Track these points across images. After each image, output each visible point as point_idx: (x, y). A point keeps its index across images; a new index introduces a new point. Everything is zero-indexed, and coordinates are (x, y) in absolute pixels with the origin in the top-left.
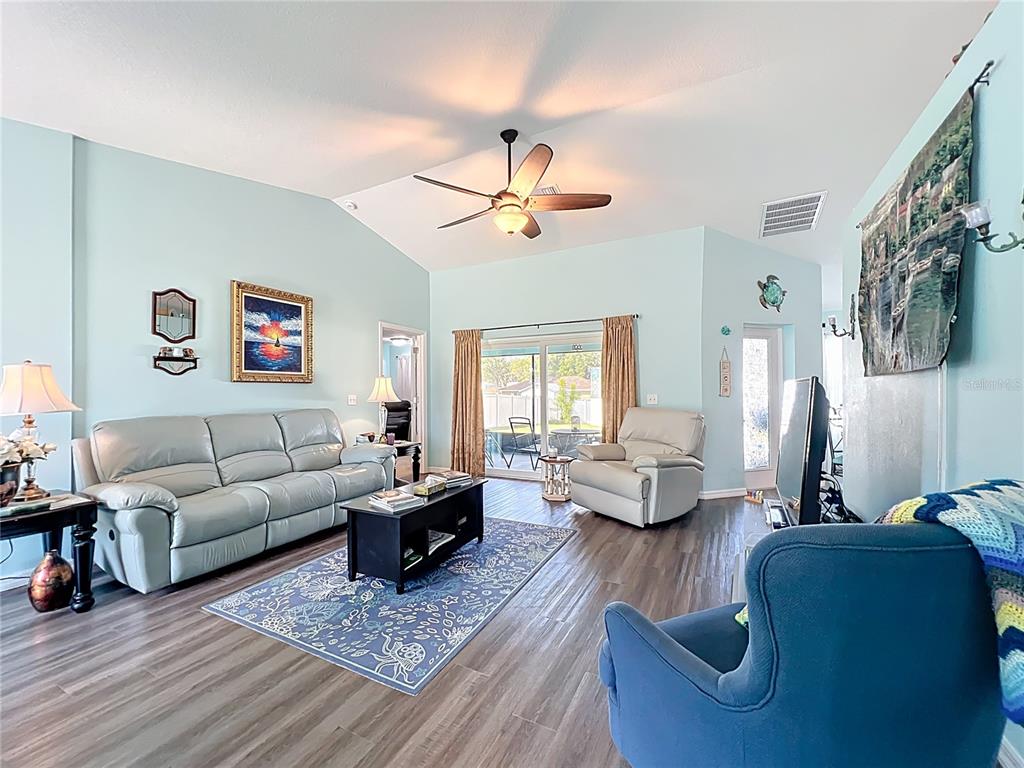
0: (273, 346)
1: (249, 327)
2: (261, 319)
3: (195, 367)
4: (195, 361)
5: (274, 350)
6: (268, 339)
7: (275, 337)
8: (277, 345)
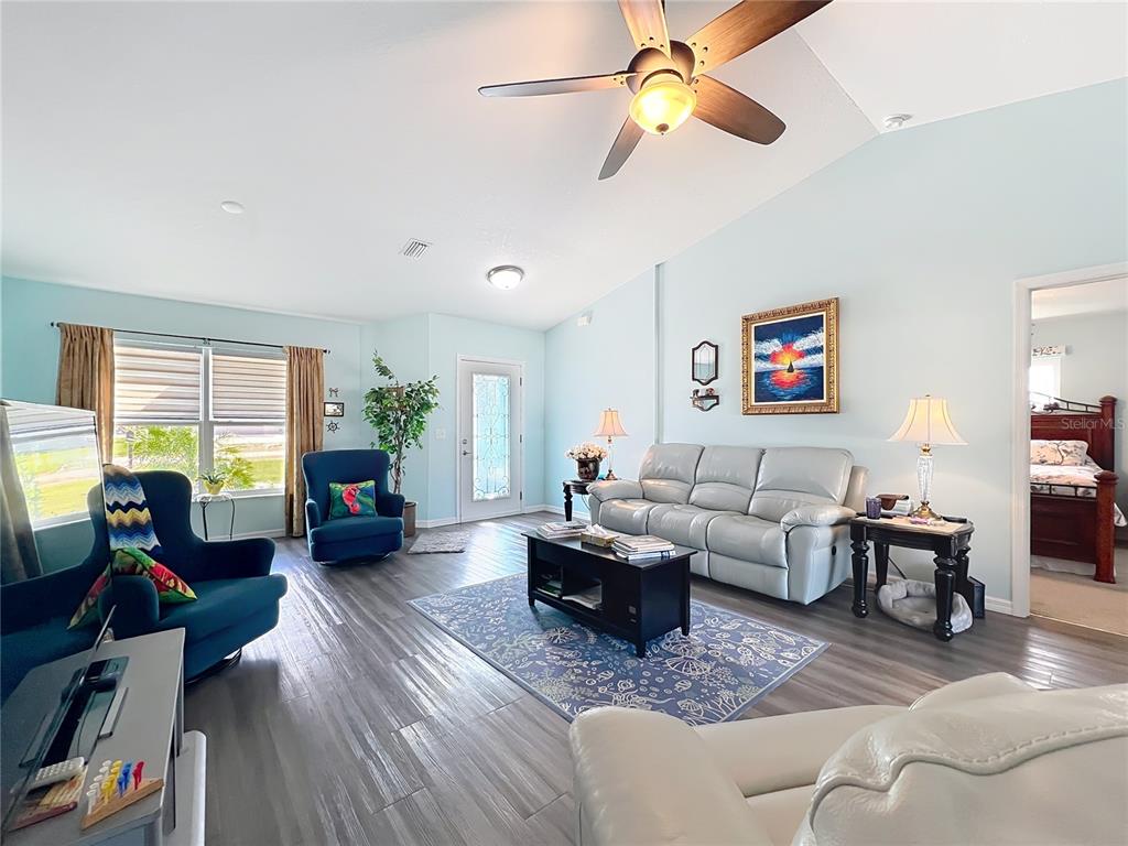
0: (785, 372)
1: (759, 357)
2: (773, 346)
3: (717, 404)
4: (717, 397)
5: (787, 376)
6: (779, 366)
7: (789, 361)
8: (791, 369)
